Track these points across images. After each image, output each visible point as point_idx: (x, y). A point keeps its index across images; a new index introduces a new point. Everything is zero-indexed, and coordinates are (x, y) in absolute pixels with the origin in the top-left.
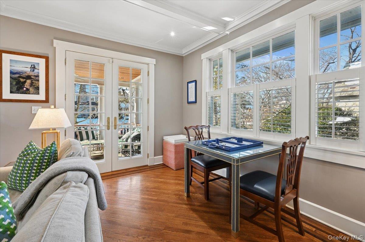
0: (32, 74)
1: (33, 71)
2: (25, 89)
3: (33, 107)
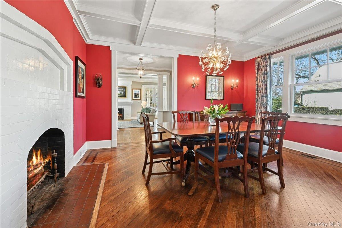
3: (138, 101)
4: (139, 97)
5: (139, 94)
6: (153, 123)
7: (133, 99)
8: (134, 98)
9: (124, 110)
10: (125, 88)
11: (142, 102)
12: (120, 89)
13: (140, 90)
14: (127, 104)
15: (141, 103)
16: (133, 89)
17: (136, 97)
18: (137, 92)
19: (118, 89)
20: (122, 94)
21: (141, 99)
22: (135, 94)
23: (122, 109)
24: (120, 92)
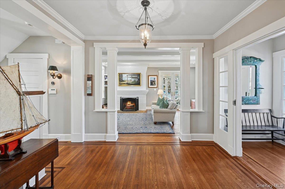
3: (154, 89)
4: (155, 84)
5: (155, 81)
6: (173, 123)
7: (149, 87)
9: (138, 100)
10: (139, 75)
11: (159, 90)
12: (134, 76)
13: (156, 77)
14: (141, 92)
15: (157, 91)
16: (149, 76)
17: (152, 84)
18: (153, 79)
19: (132, 76)
20: (136, 81)
21: (157, 87)
22: (151, 81)
23: (136, 98)
24: (134, 80)
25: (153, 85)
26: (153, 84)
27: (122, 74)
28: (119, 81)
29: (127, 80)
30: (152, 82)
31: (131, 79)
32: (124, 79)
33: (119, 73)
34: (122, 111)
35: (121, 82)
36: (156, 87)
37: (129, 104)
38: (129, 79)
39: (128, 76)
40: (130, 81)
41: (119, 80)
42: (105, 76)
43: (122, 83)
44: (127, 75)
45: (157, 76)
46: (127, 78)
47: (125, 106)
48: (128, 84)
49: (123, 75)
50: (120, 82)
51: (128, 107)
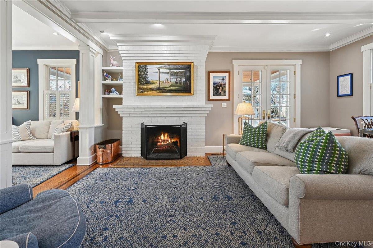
0: (222, 83)
1: (223, 81)
2: (219, 93)
3: (223, 104)
4: (225, 92)
5: (225, 84)
7: (209, 99)
8: (212, 97)
9: (185, 129)
10: (188, 67)
11: (234, 106)
12: (175, 71)
13: (227, 75)
16: (211, 74)
17: (216, 92)
18: (219, 81)
19: (172, 71)
20: (180, 83)
21: (229, 100)
22: (214, 84)
23: (181, 126)
24: (177, 79)
25: (220, 95)
26: (220, 93)
27: (146, 65)
28: (139, 82)
29: (158, 79)
30: (218, 87)
31: (168, 76)
32: (150, 78)
33: (137, 63)
34: (146, 158)
35: (143, 84)
36: (228, 98)
37: (164, 140)
38: (164, 77)
39: (161, 70)
40: (167, 82)
41: (139, 80)
42: (103, 71)
43: (145, 87)
44: (159, 69)
45: (229, 72)
46: (158, 74)
47: (155, 144)
48: (162, 91)
49: (149, 67)
50: (141, 86)
51: (161, 146)
